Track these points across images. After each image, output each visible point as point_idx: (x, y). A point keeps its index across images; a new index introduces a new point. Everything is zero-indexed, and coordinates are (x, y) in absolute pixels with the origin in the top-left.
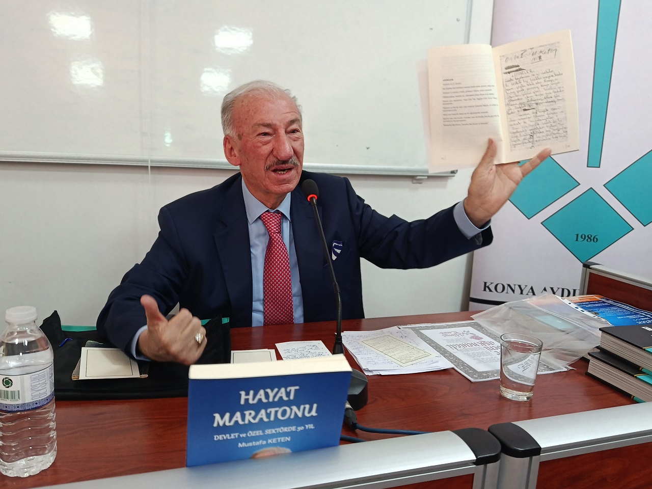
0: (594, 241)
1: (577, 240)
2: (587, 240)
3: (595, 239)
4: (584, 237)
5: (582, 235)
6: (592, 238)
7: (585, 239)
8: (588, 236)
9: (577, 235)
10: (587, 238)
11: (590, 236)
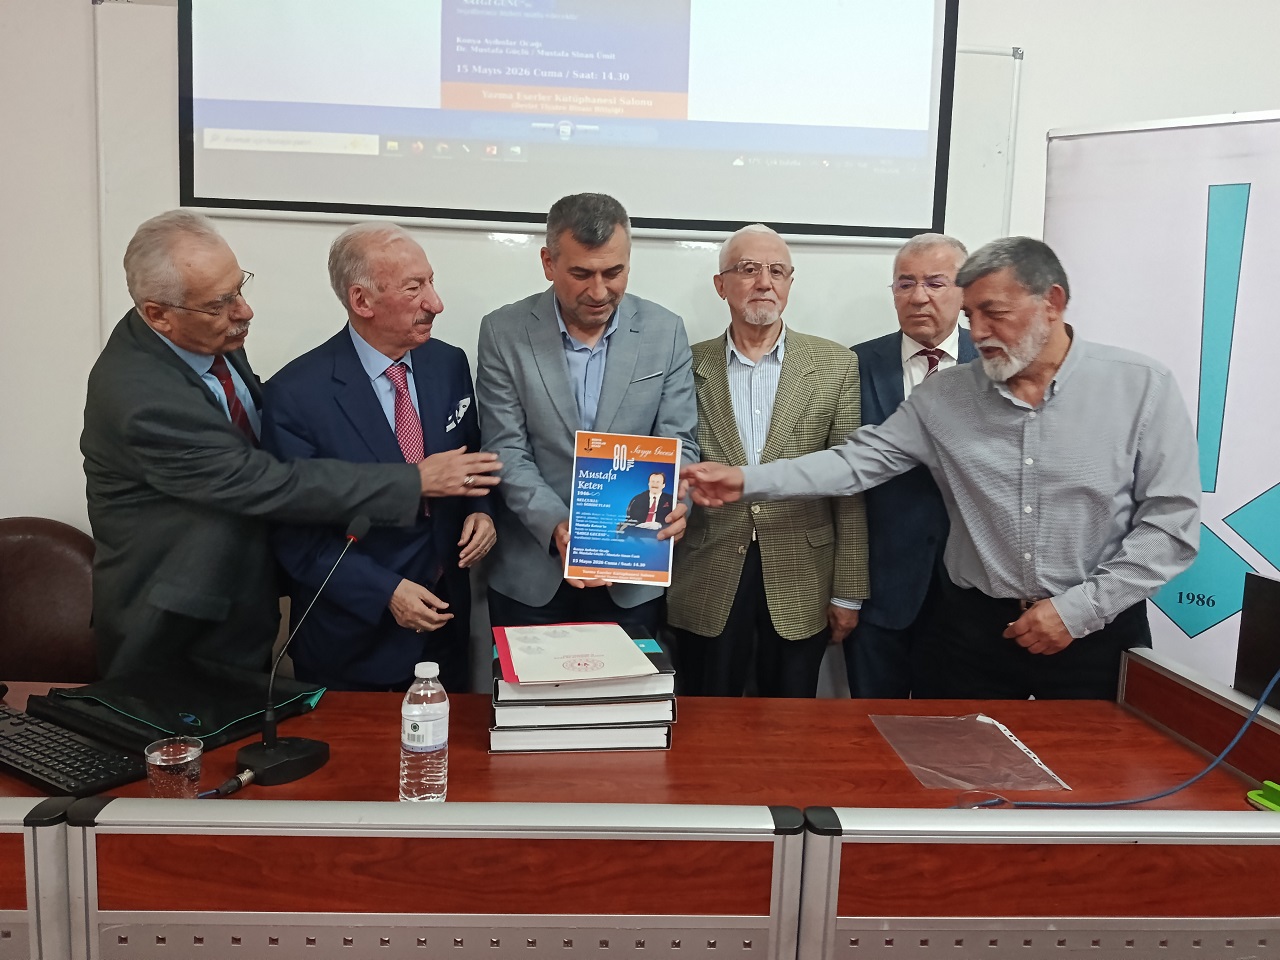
0: (1208, 604)
1: (1180, 602)
2: (1197, 603)
3: (1211, 602)
4: (1192, 598)
5: (1188, 595)
6: (1206, 600)
7: (1193, 600)
8: (1198, 596)
9: (1181, 594)
10: (1196, 599)
11: (1201, 597)
